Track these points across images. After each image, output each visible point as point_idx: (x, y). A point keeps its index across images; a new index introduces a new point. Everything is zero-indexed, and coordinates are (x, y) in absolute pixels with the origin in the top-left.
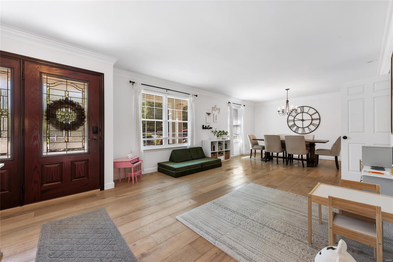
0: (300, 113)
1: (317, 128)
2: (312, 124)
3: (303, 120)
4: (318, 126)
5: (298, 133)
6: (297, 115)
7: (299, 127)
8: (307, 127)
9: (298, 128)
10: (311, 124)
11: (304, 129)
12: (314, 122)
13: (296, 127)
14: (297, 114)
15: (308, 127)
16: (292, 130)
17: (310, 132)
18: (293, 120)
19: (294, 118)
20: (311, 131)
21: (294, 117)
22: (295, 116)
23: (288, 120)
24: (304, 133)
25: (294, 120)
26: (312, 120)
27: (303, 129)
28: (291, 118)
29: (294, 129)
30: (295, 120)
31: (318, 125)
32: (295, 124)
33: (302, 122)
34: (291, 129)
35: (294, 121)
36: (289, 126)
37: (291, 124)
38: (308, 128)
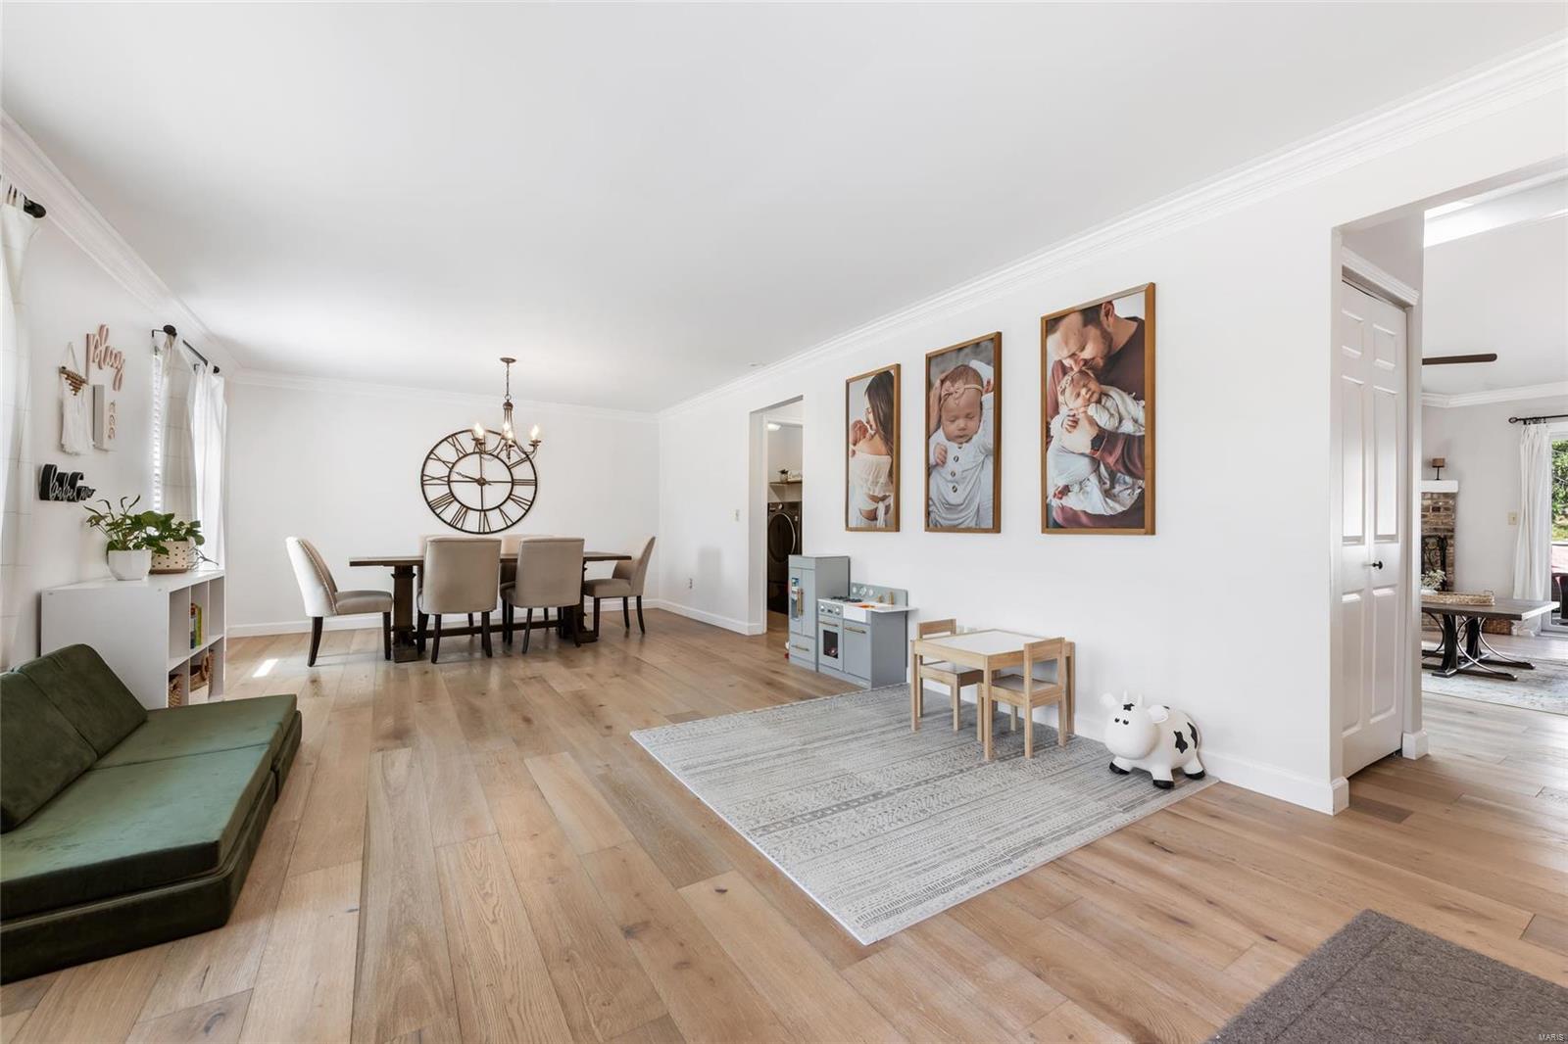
0: (474, 453)
1: (527, 511)
2: (512, 500)
3: (482, 482)
4: (530, 506)
5: (466, 531)
6: (460, 459)
7: (468, 508)
8: (498, 510)
9: (466, 512)
10: (508, 497)
11: (485, 515)
12: (519, 491)
13: (455, 506)
14: (461, 455)
15: (498, 507)
16: (440, 518)
17: (508, 527)
18: (446, 479)
19: (451, 469)
20: (509, 523)
21: (450, 465)
22: (454, 464)
23: (423, 475)
24: (487, 530)
25: (449, 476)
26: (513, 482)
27: (483, 513)
28: (436, 469)
29: (449, 513)
30: (454, 477)
31: (532, 503)
32: (453, 496)
33: (479, 487)
34: (438, 515)
35: (449, 482)
36: (428, 503)
37: (436, 492)
38: (501, 511)
